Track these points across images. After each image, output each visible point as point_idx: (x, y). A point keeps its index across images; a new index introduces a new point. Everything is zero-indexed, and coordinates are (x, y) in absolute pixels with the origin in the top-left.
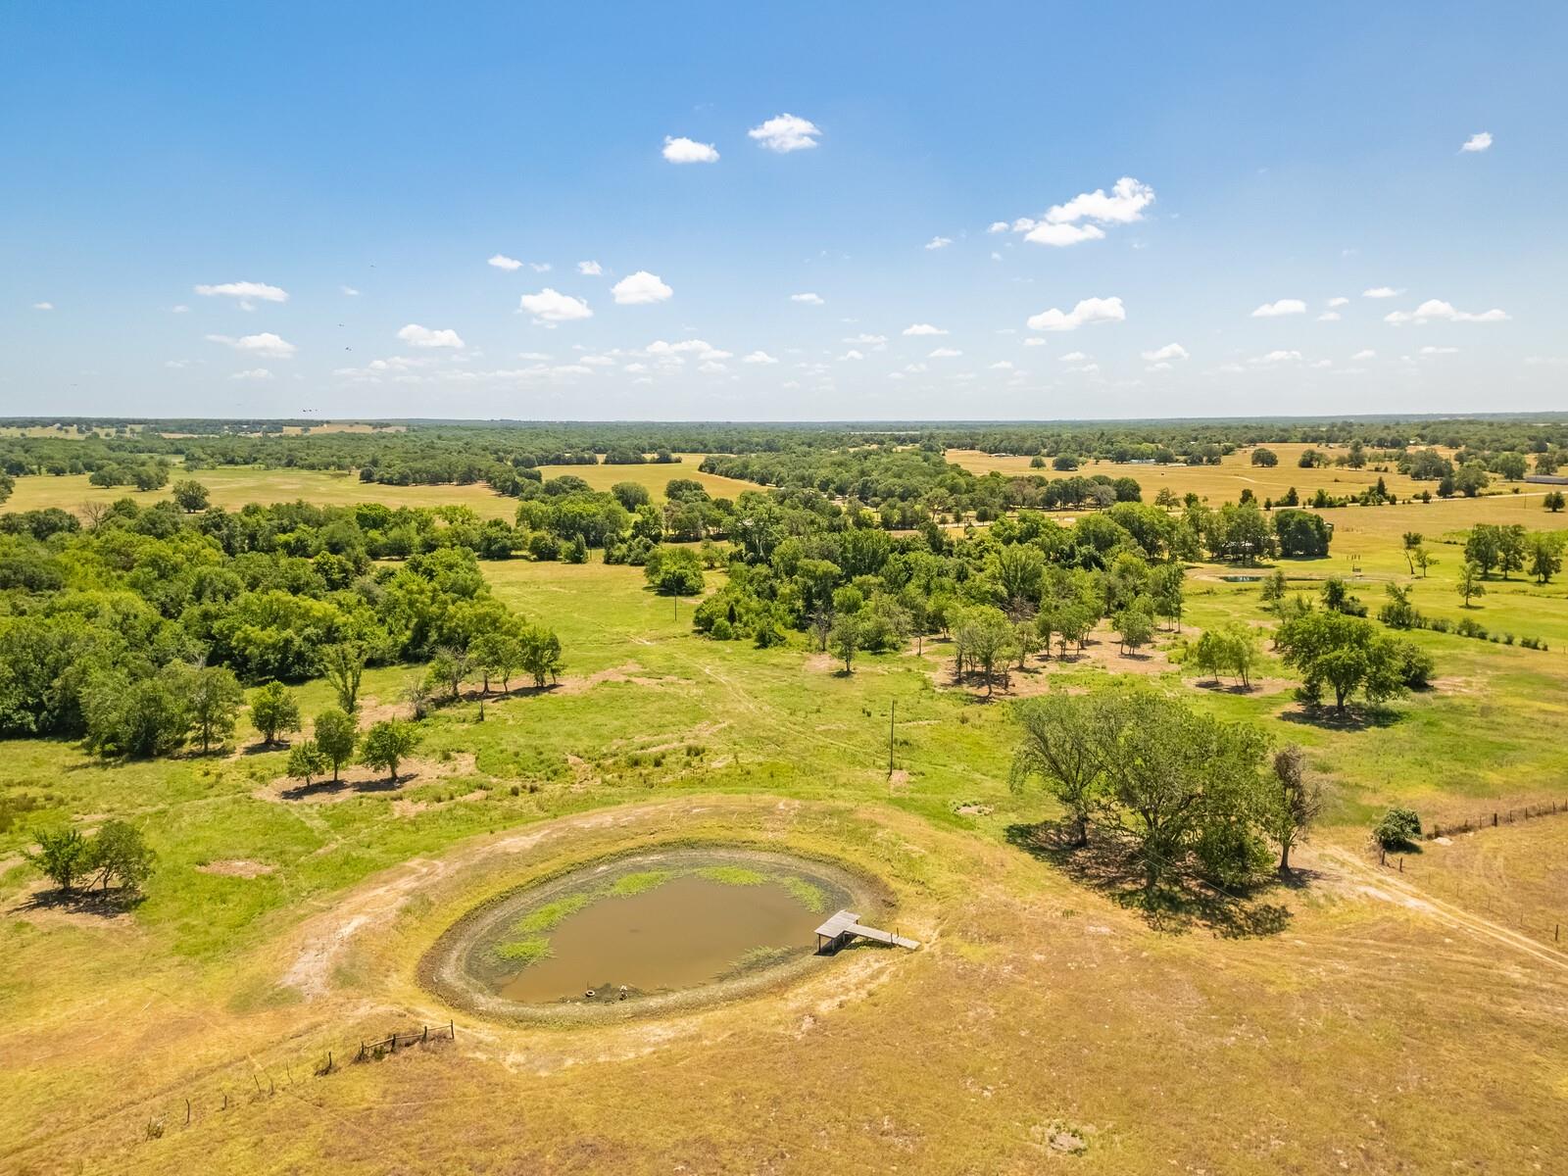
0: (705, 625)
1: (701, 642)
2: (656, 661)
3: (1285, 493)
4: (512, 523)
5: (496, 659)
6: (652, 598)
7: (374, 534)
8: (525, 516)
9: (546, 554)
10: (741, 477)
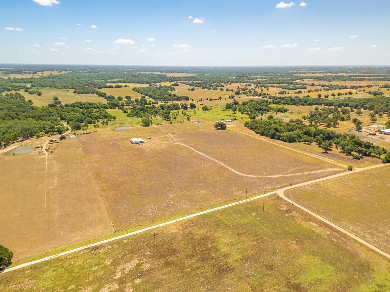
0: (128, 116)
1: (127, 117)
2: (123, 118)
3: (207, 98)
4: (106, 104)
5: (111, 118)
6: (123, 113)
7: (91, 106)
8: (108, 103)
9: (111, 108)
10: (138, 92)
